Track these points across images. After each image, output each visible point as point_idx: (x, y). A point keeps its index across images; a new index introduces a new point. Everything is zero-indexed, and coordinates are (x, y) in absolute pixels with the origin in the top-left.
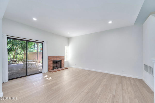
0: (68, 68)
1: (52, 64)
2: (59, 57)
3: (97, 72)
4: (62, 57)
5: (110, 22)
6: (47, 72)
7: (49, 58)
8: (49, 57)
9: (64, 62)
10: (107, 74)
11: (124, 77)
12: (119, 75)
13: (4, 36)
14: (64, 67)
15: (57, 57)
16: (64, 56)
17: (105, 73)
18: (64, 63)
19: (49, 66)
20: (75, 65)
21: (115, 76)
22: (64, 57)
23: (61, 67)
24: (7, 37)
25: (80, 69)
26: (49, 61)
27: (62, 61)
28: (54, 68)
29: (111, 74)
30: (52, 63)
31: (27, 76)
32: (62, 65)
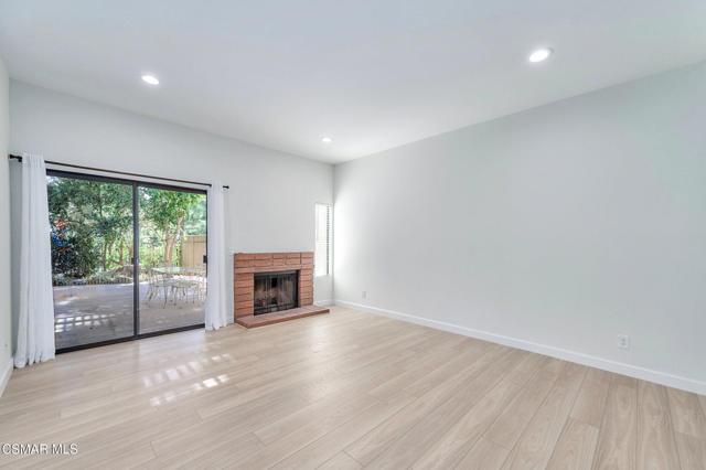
0: (328, 311)
1: (251, 290)
2: (285, 257)
3: (470, 341)
4: (300, 256)
5: (539, 56)
6: (225, 325)
7: (239, 259)
8: (235, 255)
9: (311, 281)
10: (528, 353)
11: (632, 383)
12: (595, 370)
13: (32, 164)
14: (311, 304)
15: (275, 257)
16: (313, 253)
17: (511, 349)
18: (311, 286)
19: (238, 297)
20: (365, 296)
21: (570, 369)
22: (310, 256)
23: (296, 304)
24: (47, 170)
25: (383, 318)
26: (238, 276)
27: (302, 278)
28: (259, 309)
29: (549, 359)
30: (252, 283)
31: (137, 337)
32: (303, 295)
